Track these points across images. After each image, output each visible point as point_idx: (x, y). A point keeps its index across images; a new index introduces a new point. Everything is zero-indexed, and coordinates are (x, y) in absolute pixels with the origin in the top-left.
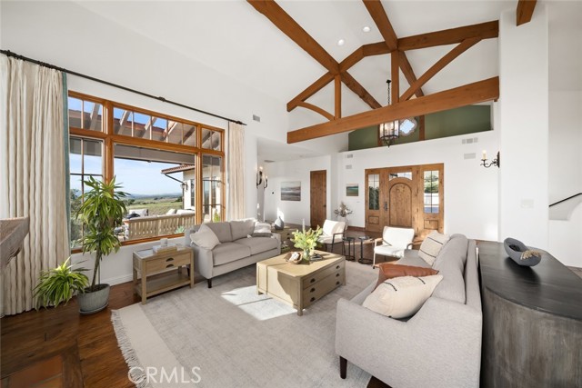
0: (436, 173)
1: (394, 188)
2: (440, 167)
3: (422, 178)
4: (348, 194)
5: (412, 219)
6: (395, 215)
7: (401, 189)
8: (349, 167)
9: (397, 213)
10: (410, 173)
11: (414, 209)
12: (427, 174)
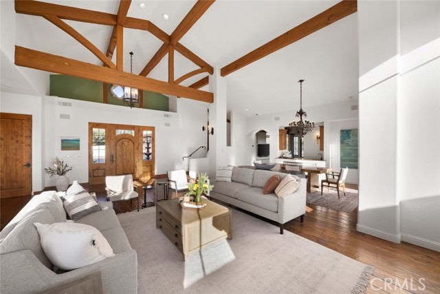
0: (150, 132)
1: (120, 143)
2: (153, 129)
3: (142, 135)
4: (63, 148)
5: (135, 166)
6: (121, 165)
7: (126, 144)
8: (63, 116)
9: (123, 163)
10: (133, 131)
11: (136, 159)
12: (145, 133)
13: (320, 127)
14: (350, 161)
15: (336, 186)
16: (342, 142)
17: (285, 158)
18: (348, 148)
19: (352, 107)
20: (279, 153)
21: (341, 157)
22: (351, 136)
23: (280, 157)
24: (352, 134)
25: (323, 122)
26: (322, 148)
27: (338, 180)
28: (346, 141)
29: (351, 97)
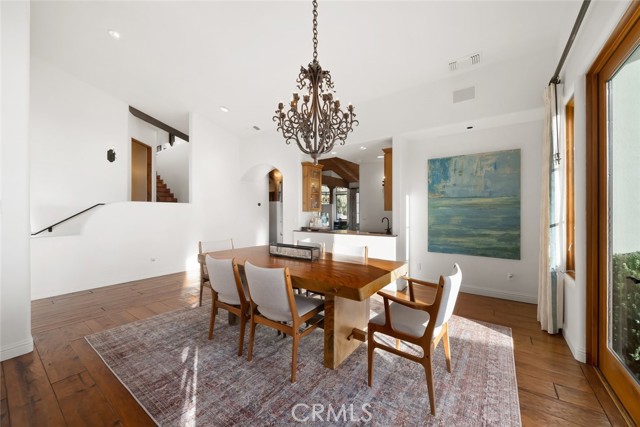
13: (385, 150)
14: (449, 234)
15: (417, 350)
16: (431, 189)
17: (315, 230)
18: (444, 202)
19: (455, 93)
20: (303, 218)
21: (430, 227)
22: (451, 173)
23: (304, 229)
24: (452, 168)
25: (390, 141)
26: (388, 206)
27: (430, 329)
28: (439, 187)
29: (453, 65)
